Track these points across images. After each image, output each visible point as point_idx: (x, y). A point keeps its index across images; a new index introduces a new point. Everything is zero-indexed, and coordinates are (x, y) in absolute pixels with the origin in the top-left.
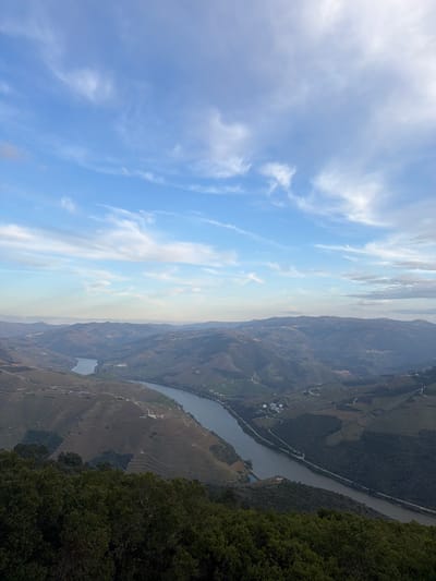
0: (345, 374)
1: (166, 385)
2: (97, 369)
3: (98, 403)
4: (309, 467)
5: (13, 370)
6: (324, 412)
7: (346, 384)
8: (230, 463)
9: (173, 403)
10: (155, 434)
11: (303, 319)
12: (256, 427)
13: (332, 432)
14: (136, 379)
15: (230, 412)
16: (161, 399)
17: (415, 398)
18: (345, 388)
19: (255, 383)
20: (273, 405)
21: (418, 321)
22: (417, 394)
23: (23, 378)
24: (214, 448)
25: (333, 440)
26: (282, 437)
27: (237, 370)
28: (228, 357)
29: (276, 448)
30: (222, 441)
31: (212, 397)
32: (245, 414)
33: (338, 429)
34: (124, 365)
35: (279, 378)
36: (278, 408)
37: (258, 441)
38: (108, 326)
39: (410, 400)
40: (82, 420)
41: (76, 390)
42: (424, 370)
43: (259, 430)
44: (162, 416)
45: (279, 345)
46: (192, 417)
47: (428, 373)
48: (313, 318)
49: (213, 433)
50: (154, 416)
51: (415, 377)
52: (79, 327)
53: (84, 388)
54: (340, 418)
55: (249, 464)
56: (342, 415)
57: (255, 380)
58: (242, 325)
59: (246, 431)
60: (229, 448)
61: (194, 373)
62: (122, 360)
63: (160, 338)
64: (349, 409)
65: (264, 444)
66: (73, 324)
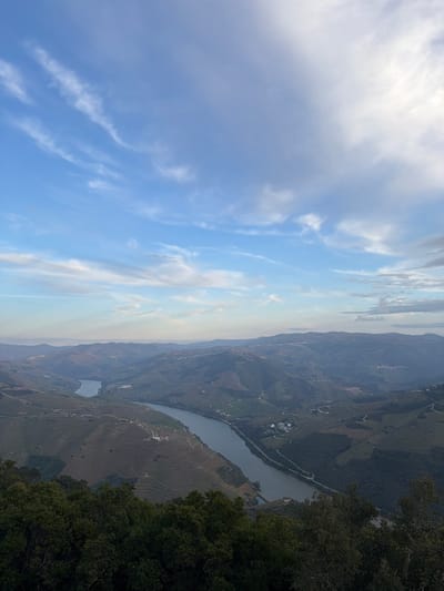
0: (355, 391)
2: (101, 391)
3: (101, 426)
4: (319, 488)
5: (15, 393)
6: (333, 431)
7: (358, 400)
8: (237, 485)
9: (178, 425)
10: (159, 456)
11: (311, 336)
12: (263, 448)
13: (342, 451)
14: (142, 401)
15: (238, 433)
16: (167, 420)
17: (426, 414)
18: (354, 405)
19: (264, 402)
20: (281, 425)
21: (429, 335)
22: (428, 410)
23: (25, 402)
24: (220, 471)
25: (342, 460)
26: (287, 458)
27: (245, 389)
28: (235, 376)
29: (285, 469)
30: (228, 462)
31: (218, 418)
32: (253, 435)
33: (348, 447)
34: (129, 386)
35: (288, 397)
36: (286, 427)
37: (267, 462)
38: (112, 345)
39: (422, 417)
40: (84, 444)
41: (78, 413)
42: (435, 386)
43: (267, 450)
44: (167, 438)
45: (286, 362)
46: (198, 438)
47: (439, 387)
48: (321, 334)
49: (219, 455)
50: (158, 438)
51: (427, 393)
52: (83, 348)
53: (87, 411)
54: (350, 436)
55: (257, 486)
56: (353, 434)
57: (262, 398)
58: (249, 343)
59: (254, 451)
60: (237, 470)
61: (200, 393)
62: (127, 381)
63: (165, 358)
64: (360, 426)
65: (272, 465)
66: (76, 345)
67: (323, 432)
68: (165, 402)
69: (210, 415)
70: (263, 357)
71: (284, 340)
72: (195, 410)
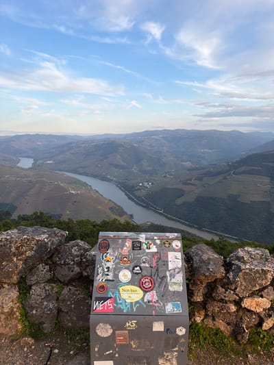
0: (188, 164)
1: (80, 174)
2: (34, 164)
3: (37, 185)
4: (166, 217)
6: (175, 186)
7: (189, 170)
8: (121, 216)
9: (85, 184)
10: (75, 202)
11: (165, 131)
12: (135, 196)
13: (179, 197)
14: (61, 170)
15: (120, 188)
16: (77, 182)
17: (228, 177)
18: (188, 172)
19: (135, 171)
20: (146, 184)
21: (233, 131)
22: (229, 175)
24: (111, 209)
25: (179, 201)
26: (148, 202)
27: (125, 164)
28: (119, 157)
29: (147, 207)
30: (115, 204)
31: (109, 180)
32: (129, 190)
33: (183, 195)
34: (51, 162)
35: (150, 168)
36: (148, 185)
37: (137, 204)
38: (37, 136)
39: (225, 178)
40: (28, 196)
41: (21, 177)
42: (234, 161)
43: (139, 198)
44: (79, 192)
45: (150, 148)
46: (97, 192)
47: (237, 162)
48: (171, 131)
49: (110, 200)
50: (74, 192)
51: (229, 165)
52: (18, 137)
53: (27, 177)
54: (184, 189)
55: (132, 216)
56: (186, 188)
57: (135, 169)
58: (127, 135)
59: (130, 198)
60: (120, 208)
61: (97, 166)
62: (50, 159)
63: (74, 145)
64: (189, 184)
65: (140, 205)
66: (13, 135)
67: (169, 187)
68: (75, 171)
69: (104, 179)
70: (135, 145)
71: (148, 134)
72: (95, 176)
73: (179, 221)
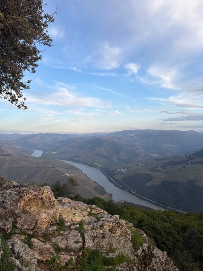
0: (156, 155)
1: (74, 161)
2: (43, 154)
3: (43, 170)
4: (138, 196)
5: (4, 155)
6: (145, 172)
7: (156, 160)
8: (102, 195)
9: (77, 169)
11: (138, 131)
12: (114, 179)
13: (148, 181)
14: (61, 159)
16: (72, 168)
17: (186, 166)
18: (155, 162)
20: (122, 170)
21: (190, 131)
22: (187, 164)
23: (8, 159)
24: (95, 188)
25: (148, 184)
26: (124, 184)
27: (107, 154)
28: (103, 149)
29: (123, 188)
30: (99, 185)
31: (95, 167)
32: (110, 174)
33: (151, 180)
34: (55, 153)
35: (126, 158)
36: (124, 171)
37: (115, 185)
38: (47, 135)
39: (184, 167)
40: (35, 177)
41: (32, 164)
42: (191, 153)
43: (116, 180)
44: (72, 175)
45: (126, 143)
46: (86, 175)
47: (193, 154)
48: (142, 130)
49: (94, 182)
50: (68, 175)
51: (187, 156)
52: (34, 135)
53: (37, 163)
54: (152, 175)
55: (111, 195)
57: (115, 159)
59: (110, 181)
60: (102, 188)
61: (87, 156)
62: (54, 150)
63: (71, 141)
64: (157, 171)
65: (118, 186)
66: (31, 134)
67: (141, 172)
68: (71, 159)
69: (91, 165)
70: (115, 141)
71: (125, 133)
72: (85, 163)
73: (148, 201)
